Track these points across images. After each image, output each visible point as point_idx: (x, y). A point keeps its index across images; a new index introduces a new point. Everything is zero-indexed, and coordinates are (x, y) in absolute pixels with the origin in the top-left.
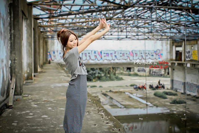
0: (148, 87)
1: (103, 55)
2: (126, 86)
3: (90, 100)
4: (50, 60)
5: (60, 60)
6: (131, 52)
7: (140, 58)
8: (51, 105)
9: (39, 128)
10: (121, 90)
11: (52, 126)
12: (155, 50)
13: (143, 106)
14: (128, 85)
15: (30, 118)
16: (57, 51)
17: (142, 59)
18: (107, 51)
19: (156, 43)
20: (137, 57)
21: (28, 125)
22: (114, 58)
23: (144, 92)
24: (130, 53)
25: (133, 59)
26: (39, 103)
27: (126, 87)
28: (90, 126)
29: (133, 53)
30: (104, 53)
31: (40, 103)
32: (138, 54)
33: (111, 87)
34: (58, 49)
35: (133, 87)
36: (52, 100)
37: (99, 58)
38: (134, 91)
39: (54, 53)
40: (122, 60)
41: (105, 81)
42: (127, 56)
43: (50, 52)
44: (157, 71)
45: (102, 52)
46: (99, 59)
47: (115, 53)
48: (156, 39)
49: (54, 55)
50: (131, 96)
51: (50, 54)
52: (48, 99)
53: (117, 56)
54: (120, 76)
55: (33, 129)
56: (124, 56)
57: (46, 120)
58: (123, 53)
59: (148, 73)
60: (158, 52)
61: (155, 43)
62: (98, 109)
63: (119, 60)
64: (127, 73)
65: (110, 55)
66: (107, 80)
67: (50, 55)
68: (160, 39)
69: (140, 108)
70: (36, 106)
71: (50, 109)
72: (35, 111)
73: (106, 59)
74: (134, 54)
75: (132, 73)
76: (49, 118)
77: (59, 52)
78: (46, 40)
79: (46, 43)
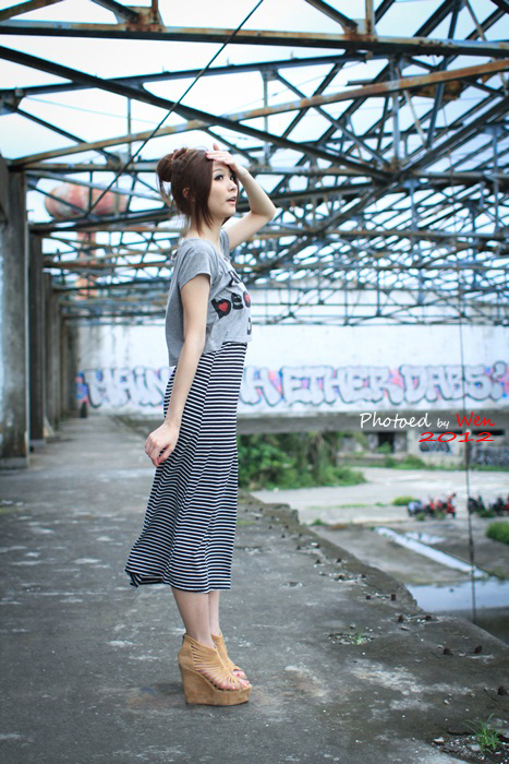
0: (461, 508)
1: (288, 385)
2: (378, 504)
3: (258, 515)
4: (84, 404)
5: (122, 405)
6: (395, 373)
7: (432, 395)
8: (106, 528)
9: (67, 594)
10: (360, 519)
11: (120, 589)
12: (490, 364)
13: (445, 576)
14: (384, 502)
15: (29, 567)
16: (113, 371)
17: (440, 397)
18: (303, 368)
19: (491, 335)
20: (420, 393)
21: (26, 585)
22: (331, 395)
23: (447, 526)
24: (391, 375)
25: (405, 399)
26: (61, 525)
27: (377, 508)
28: (273, 587)
29: (403, 377)
30: (293, 378)
31: (63, 522)
32: (423, 378)
33: (319, 508)
34: (114, 362)
35: (404, 509)
36: (109, 515)
37: (273, 395)
38: (411, 522)
39: (101, 377)
40: (363, 403)
41: (295, 488)
42: (382, 389)
43: (87, 375)
44: (496, 449)
45: (284, 371)
46: (272, 402)
47: (335, 376)
48: (491, 322)
49: (101, 385)
50: (400, 540)
51: (87, 380)
52: (93, 512)
53: (343, 389)
54: (355, 470)
55: (47, 597)
56: (369, 386)
57: (93, 570)
58: (364, 376)
59: (460, 455)
60: (500, 370)
61: (485, 337)
62: (295, 539)
63: (351, 402)
64: (381, 456)
65: (314, 385)
66: (303, 485)
67: (86, 384)
68: (505, 322)
69: (435, 585)
70: (47, 531)
71: (104, 539)
72: (46, 547)
73: (300, 401)
74: (409, 381)
75: (397, 456)
76: (105, 567)
77: (119, 374)
78: (69, 328)
79: (70, 339)
